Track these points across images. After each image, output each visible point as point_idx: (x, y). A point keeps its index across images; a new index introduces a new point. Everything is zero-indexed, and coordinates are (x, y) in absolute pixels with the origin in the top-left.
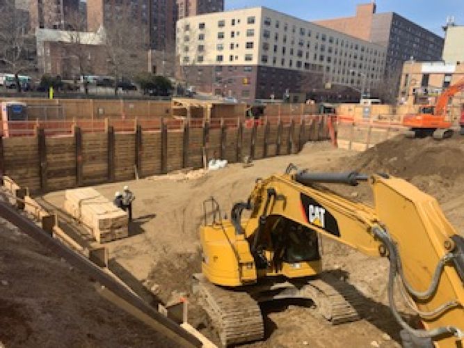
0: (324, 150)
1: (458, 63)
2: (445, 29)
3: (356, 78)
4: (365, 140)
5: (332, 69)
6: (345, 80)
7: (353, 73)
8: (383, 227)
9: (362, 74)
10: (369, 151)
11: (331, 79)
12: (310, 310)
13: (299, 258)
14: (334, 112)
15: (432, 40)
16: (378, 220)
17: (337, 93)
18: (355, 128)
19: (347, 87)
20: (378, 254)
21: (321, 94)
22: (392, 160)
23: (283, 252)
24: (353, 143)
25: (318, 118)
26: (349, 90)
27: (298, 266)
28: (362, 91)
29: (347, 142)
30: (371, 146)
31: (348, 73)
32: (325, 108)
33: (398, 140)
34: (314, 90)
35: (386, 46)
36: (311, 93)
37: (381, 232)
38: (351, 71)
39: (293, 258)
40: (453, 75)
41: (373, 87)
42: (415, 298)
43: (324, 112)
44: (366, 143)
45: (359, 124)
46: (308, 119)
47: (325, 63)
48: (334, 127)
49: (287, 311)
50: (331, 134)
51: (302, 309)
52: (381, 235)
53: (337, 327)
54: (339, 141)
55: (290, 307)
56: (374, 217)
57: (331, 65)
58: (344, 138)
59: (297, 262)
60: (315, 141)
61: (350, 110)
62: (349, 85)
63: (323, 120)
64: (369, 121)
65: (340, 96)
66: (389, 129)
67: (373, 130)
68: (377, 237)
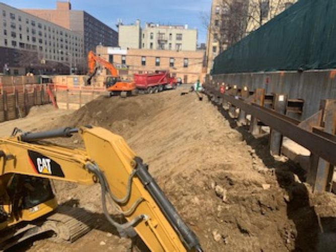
0: (47, 112)
1: (128, 49)
2: (118, 26)
3: (64, 56)
4: (79, 101)
5: (44, 49)
6: (56, 57)
7: (62, 53)
8: (93, 163)
9: (69, 53)
10: (82, 109)
11: (44, 56)
12: (53, 239)
13: (36, 202)
14: (51, 82)
15: (111, 32)
16: (89, 158)
17: (52, 67)
18: (69, 93)
19: (59, 63)
20: (93, 182)
21: (38, 68)
22: (98, 113)
23: (20, 201)
24: (70, 105)
25: (38, 87)
26: (61, 65)
27: (36, 208)
28: (71, 66)
29: (65, 104)
30: (83, 105)
31: (58, 52)
32: (43, 79)
33: (99, 99)
34: (32, 65)
35: (83, 34)
36: (29, 67)
37: (92, 167)
38: (60, 51)
39: (31, 204)
40: (127, 57)
41: (78, 63)
42: (120, 204)
43: (43, 83)
44: (79, 104)
45: (72, 90)
46: (30, 88)
47: (37, 43)
48: (53, 93)
49: (32, 247)
50: (52, 99)
51: (45, 241)
52: (93, 169)
53: (75, 243)
54: (58, 104)
55: (34, 244)
56: (86, 157)
57: (43, 45)
58: (62, 101)
59: (35, 205)
60: (39, 105)
61: (63, 80)
62: (60, 61)
63: (42, 88)
64: (78, 88)
65: (54, 70)
66: (93, 92)
67: (82, 93)
68: (90, 171)
